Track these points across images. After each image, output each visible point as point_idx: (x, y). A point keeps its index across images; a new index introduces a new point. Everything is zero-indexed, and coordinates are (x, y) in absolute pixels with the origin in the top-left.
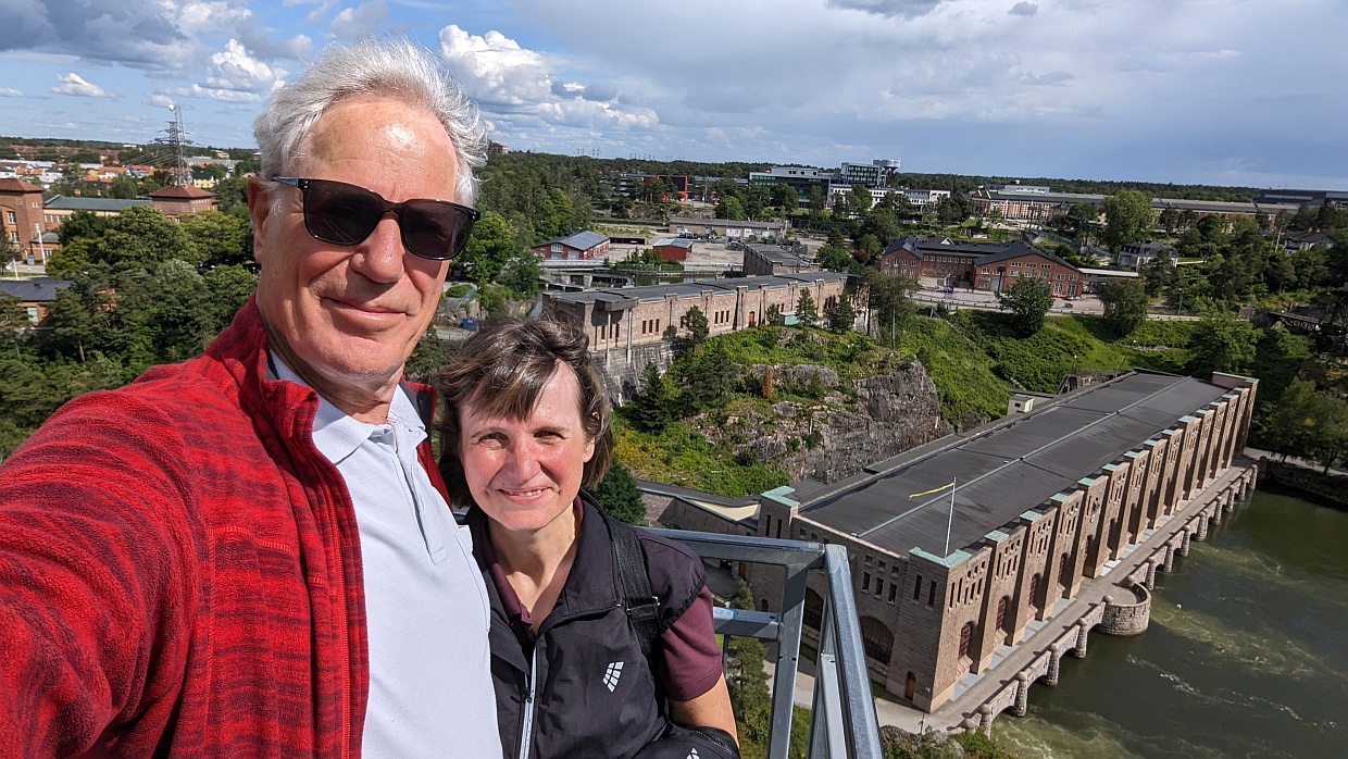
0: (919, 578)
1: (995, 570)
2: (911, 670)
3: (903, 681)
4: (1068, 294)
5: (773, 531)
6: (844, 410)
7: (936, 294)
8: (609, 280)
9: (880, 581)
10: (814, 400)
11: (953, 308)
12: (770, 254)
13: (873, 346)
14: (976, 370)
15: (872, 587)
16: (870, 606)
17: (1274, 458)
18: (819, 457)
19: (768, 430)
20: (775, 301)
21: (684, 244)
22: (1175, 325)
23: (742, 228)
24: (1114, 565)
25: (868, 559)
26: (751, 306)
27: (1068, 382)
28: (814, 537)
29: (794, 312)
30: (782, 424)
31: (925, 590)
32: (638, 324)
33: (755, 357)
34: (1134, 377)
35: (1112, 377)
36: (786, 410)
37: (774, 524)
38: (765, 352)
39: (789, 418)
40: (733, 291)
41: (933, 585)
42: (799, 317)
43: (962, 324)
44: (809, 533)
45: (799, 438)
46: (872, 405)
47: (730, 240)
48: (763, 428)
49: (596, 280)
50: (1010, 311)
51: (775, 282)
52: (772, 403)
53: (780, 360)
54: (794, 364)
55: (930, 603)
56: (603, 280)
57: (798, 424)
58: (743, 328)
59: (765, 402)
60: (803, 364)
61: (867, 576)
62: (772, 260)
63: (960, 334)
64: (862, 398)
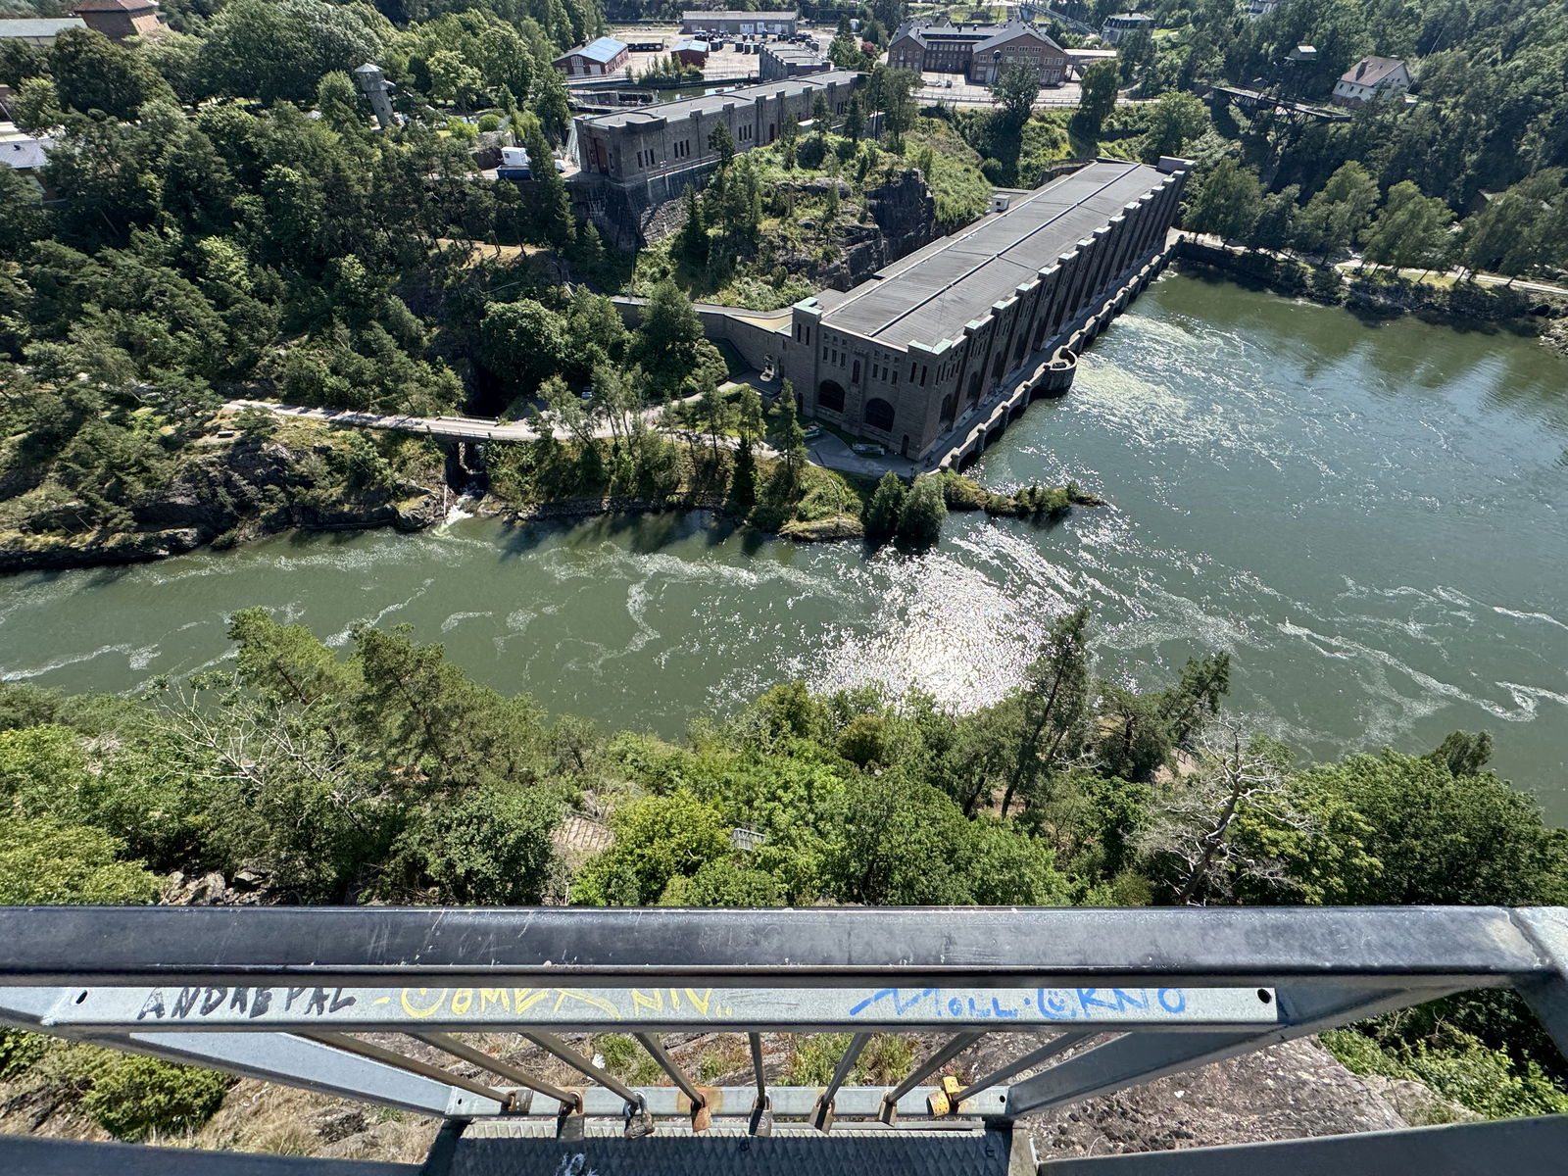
0: (915, 364)
2: (906, 433)
3: (901, 442)
4: (1053, 81)
5: (804, 338)
6: (856, 223)
7: (937, 90)
8: (635, 98)
9: (886, 370)
10: (831, 214)
11: (951, 104)
12: (784, 52)
13: (881, 153)
14: (967, 170)
15: (880, 375)
16: (878, 390)
17: (1189, 236)
18: (837, 268)
19: (794, 247)
20: (791, 109)
21: (700, 46)
22: (1139, 109)
23: (755, 22)
24: (1055, 338)
25: (876, 353)
26: (770, 118)
27: (1041, 178)
28: (835, 339)
29: (810, 122)
30: (805, 240)
31: (919, 373)
32: (670, 148)
33: (778, 174)
34: (1094, 167)
35: (1078, 169)
36: (807, 226)
37: (804, 331)
38: (787, 168)
39: (810, 234)
40: (753, 102)
41: (925, 369)
42: (815, 127)
43: (959, 123)
44: (831, 336)
45: (820, 252)
46: (879, 214)
47: (745, 38)
48: (790, 245)
49: (622, 98)
50: (1000, 106)
51: (792, 88)
52: (796, 220)
53: (801, 176)
54: (812, 178)
55: (922, 384)
56: (630, 98)
57: (818, 239)
58: (764, 145)
59: (790, 220)
60: (820, 178)
61: (876, 366)
62: (786, 61)
63: (956, 133)
64: (871, 209)
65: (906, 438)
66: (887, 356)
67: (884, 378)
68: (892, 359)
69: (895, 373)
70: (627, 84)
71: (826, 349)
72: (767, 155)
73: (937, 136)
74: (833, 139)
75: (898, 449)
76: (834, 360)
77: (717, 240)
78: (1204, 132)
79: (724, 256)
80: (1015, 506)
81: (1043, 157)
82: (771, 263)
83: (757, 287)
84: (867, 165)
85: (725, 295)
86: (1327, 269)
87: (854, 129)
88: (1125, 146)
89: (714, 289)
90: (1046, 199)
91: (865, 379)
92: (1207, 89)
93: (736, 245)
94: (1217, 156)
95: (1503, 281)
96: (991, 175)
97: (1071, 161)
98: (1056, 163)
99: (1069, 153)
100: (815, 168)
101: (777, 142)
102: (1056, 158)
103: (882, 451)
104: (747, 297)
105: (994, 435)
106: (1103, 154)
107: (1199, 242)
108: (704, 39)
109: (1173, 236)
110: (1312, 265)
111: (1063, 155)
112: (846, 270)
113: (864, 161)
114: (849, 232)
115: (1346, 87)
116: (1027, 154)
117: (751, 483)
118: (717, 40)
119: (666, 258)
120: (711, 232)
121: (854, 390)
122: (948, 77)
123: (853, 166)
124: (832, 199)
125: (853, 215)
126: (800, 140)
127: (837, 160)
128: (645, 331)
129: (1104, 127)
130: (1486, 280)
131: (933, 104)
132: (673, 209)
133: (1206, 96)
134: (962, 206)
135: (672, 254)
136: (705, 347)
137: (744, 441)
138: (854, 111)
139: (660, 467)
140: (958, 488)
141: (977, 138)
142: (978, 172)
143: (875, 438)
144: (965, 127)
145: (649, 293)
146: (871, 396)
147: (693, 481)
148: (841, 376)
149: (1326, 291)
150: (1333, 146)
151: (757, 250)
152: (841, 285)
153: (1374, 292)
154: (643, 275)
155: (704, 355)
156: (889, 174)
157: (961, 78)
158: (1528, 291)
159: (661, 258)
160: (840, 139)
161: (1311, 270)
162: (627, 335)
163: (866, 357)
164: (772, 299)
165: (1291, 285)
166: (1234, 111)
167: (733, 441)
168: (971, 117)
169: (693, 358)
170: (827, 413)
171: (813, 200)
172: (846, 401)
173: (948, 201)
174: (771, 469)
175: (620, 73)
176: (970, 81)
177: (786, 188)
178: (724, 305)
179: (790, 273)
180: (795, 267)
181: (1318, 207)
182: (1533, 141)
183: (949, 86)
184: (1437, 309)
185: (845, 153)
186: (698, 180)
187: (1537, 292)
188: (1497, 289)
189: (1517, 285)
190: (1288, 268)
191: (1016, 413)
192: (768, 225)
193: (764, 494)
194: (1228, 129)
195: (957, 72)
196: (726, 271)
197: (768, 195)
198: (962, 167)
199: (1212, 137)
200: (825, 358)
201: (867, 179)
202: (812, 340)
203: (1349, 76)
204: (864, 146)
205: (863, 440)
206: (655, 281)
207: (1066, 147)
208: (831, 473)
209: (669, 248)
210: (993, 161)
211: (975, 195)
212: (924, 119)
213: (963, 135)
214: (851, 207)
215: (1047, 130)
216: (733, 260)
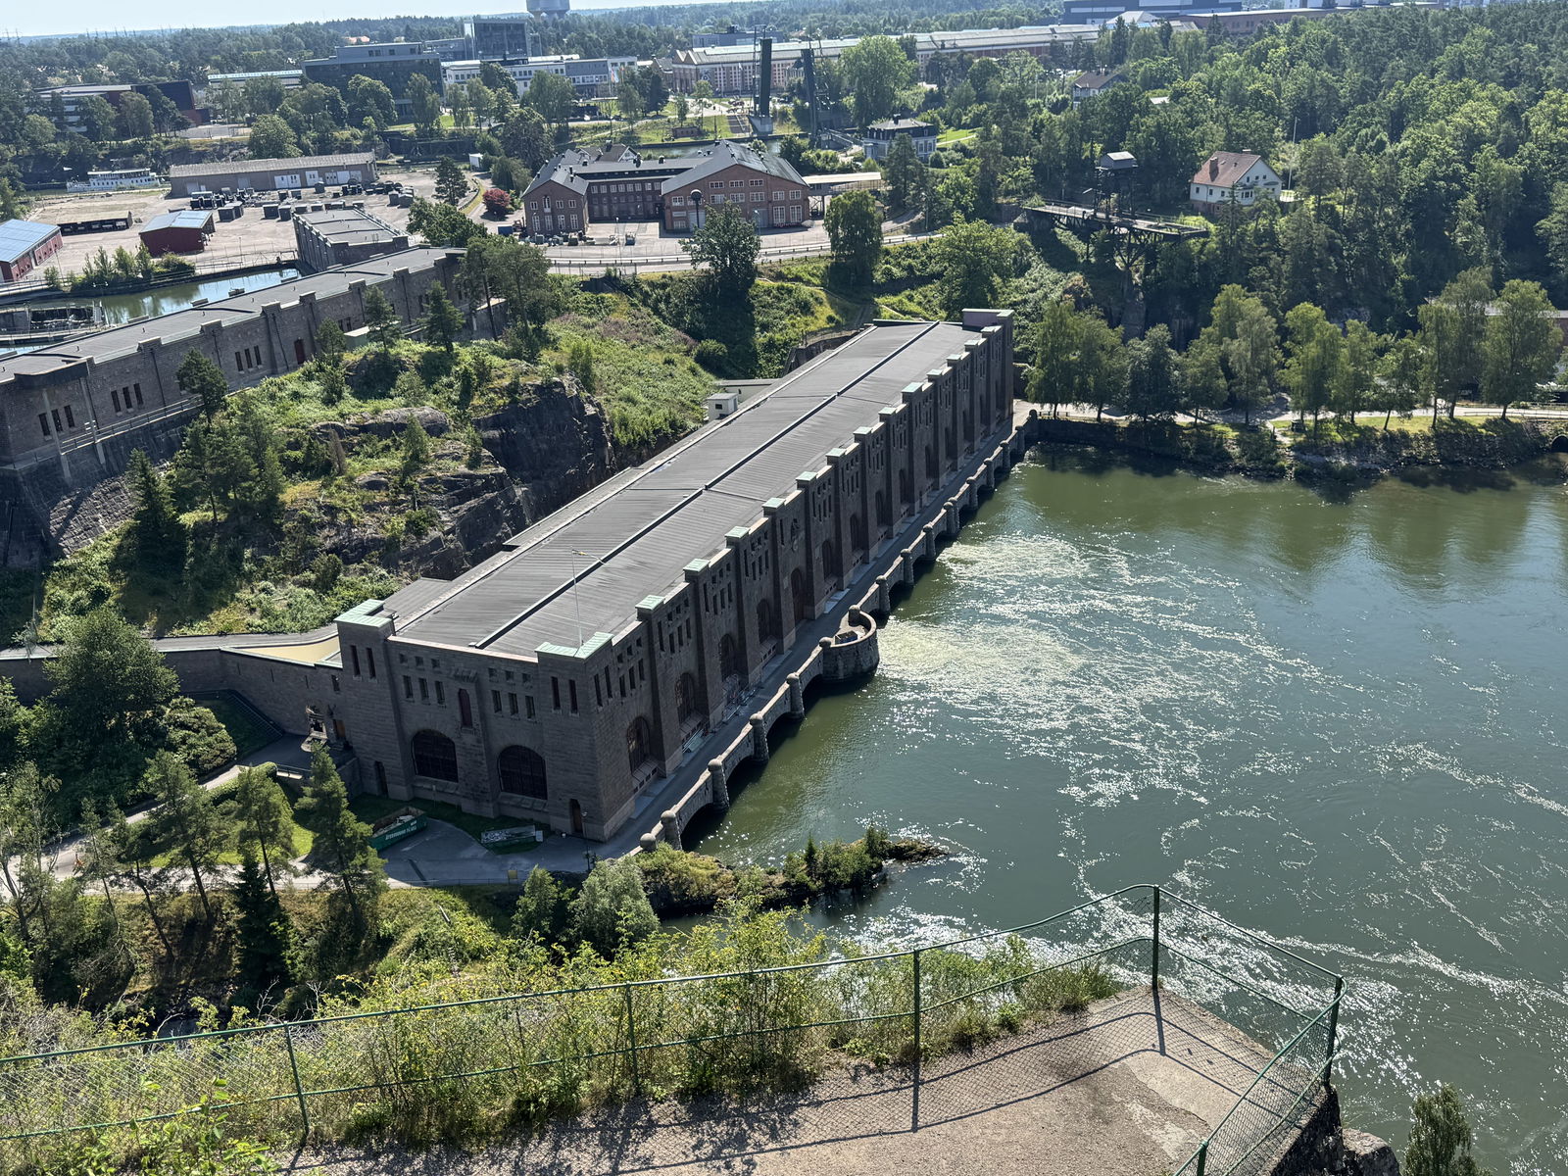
0: (555, 680)
1: (657, 645)
2: (572, 796)
3: (567, 813)
4: (794, 220)
5: (364, 666)
6: (463, 469)
7: (608, 251)
8: (63, 314)
9: (513, 697)
10: (415, 461)
11: (630, 271)
12: (333, 226)
13: (497, 361)
14: (668, 362)
15: (506, 707)
16: (508, 731)
17: (1045, 410)
18: (437, 543)
19: (350, 521)
20: (329, 319)
21: (195, 219)
22: (925, 247)
23: (301, 171)
24: (841, 595)
25: (491, 672)
26: (294, 331)
27: (794, 357)
28: (419, 661)
29: (365, 330)
30: (370, 508)
31: (565, 693)
32: (103, 399)
33: (313, 413)
34: (871, 334)
35: (847, 339)
36: (373, 485)
37: (362, 656)
38: (329, 402)
39: (379, 497)
40: (257, 314)
41: (572, 684)
42: (370, 337)
43: (647, 295)
44: (412, 656)
45: (399, 522)
46: (503, 451)
47: (283, 197)
48: (342, 518)
49: (36, 316)
50: (705, 266)
51: (329, 285)
52: (350, 479)
53: (354, 410)
54: (377, 412)
55: (575, 708)
56: (52, 314)
57: (394, 503)
58: (288, 370)
59: (340, 480)
60: (392, 409)
61: (496, 694)
62: (332, 241)
63: (644, 310)
64: (488, 443)
65: (575, 805)
66: (509, 675)
67: (515, 711)
68: (518, 677)
69: (529, 700)
70: (52, 291)
71: (407, 679)
72: (293, 386)
73: (613, 318)
74: (411, 350)
75: (564, 824)
76: (425, 695)
77: (202, 530)
78: (1029, 266)
79: (220, 552)
80: (785, 885)
81: (791, 328)
82: (308, 552)
83: (284, 595)
84: (474, 381)
85: (221, 617)
86: (1255, 429)
87: (442, 330)
88: (918, 297)
89: (201, 609)
90: (793, 391)
91: (483, 717)
92: (1017, 211)
93: (240, 530)
94: (1054, 296)
95: (1496, 412)
96: (710, 363)
97: (838, 327)
98: (814, 333)
99: (830, 319)
100: (383, 395)
101: (309, 365)
102: (812, 328)
103: (539, 835)
104: (266, 614)
105: (747, 771)
106: (887, 313)
107: (1062, 416)
108: (208, 205)
109: (1022, 412)
110: (1234, 427)
111: (822, 323)
112: (454, 543)
113: (465, 376)
114: (451, 484)
115: (1204, 192)
116: (765, 327)
117: (279, 944)
118: (229, 206)
119: (104, 572)
120: (188, 519)
121: (469, 739)
122: (631, 228)
123: (450, 385)
124: (413, 439)
125: (457, 458)
126: (350, 358)
127: (417, 380)
128: (61, 702)
129: (878, 276)
130: (1474, 414)
131: (601, 272)
132: (116, 490)
133: (1019, 219)
134: (659, 416)
135: (113, 566)
136: (183, 712)
137: (250, 865)
138: (438, 307)
139: (85, 949)
140: (679, 872)
141: (681, 314)
142: (690, 362)
143: (527, 815)
144: (658, 301)
145: (70, 636)
146: (499, 744)
147: (162, 964)
148: (443, 720)
149: (1262, 463)
150: (1205, 267)
151: (281, 535)
152: (447, 568)
153: (1329, 452)
154: (59, 605)
155: (183, 726)
156: (513, 390)
157: (654, 228)
158: (1534, 422)
159: (93, 574)
160: (422, 347)
161: (1232, 434)
162: (23, 714)
163: (476, 681)
164: (317, 610)
165: (1209, 459)
166: (1064, 236)
167: (231, 874)
168: (664, 286)
169: (163, 733)
170: (431, 787)
171: (380, 445)
172: (460, 761)
173: (634, 413)
174: (316, 911)
175: (35, 278)
176: (667, 232)
177: (329, 431)
178: (221, 634)
179: (347, 561)
180: (355, 552)
181: (1204, 351)
182: (1468, 231)
183: (630, 242)
184: (1424, 463)
185: (432, 369)
186: (158, 443)
187: (1545, 421)
188: (1491, 424)
189: (1514, 414)
190: (1200, 436)
191: (785, 727)
192: (297, 493)
193: (307, 960)
194: (1060, 259)
195: (647, 218)
196: (222, 576)
197: (295, 445)
198: (660, 357)
199: (1040, 271)
200: (409, 694)
201: (476, 401)
202: (381, 669)
203: (1202, 177)
204: (465, 355)
205: (503, 821)
206: (81, 612)
207: (825, 311)
208: (439, 894)
209: (108, 554)
210: (711, 344)
211: (685, 396)
212: (588, 295)
213: (657, 311)
214: (449, 447)
215: (790, 291)
216: (236, 557)
